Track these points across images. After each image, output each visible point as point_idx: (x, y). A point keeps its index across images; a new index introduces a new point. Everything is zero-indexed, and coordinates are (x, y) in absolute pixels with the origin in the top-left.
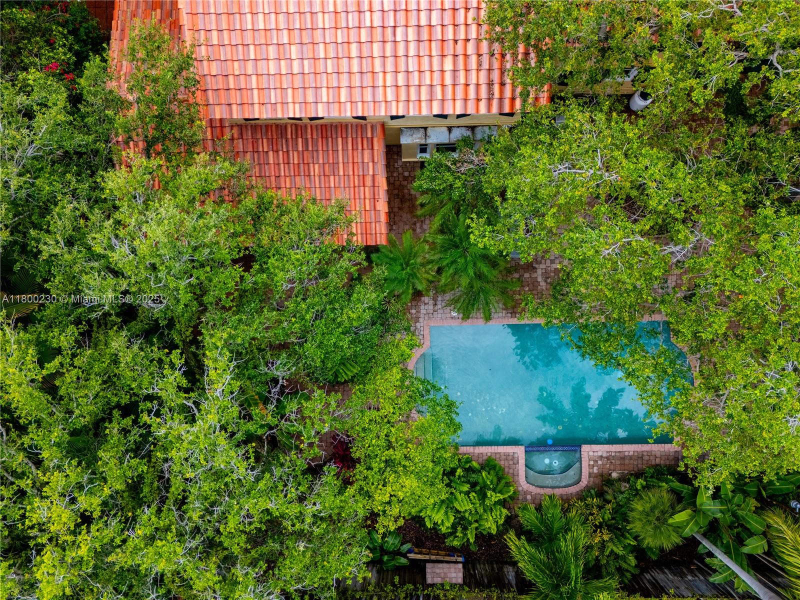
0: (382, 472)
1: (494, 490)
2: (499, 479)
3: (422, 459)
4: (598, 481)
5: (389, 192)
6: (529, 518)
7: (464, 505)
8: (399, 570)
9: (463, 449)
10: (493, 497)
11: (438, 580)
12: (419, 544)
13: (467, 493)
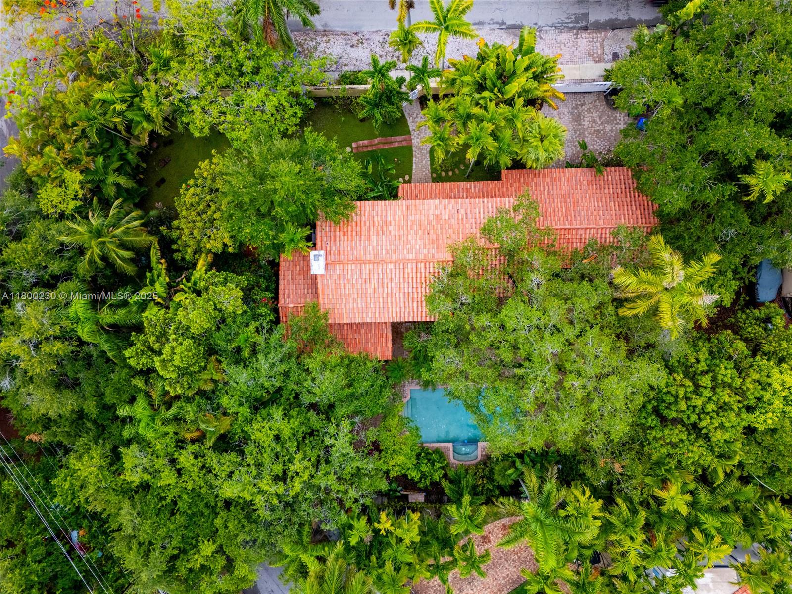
0: (391, 454)
1: (438, 462)
2: (440, 458)
3: (407, 449)
4: (485, 458)
5: (392, 330)
6: (451, 474)
7: (424, 468)
8: (398, 497)
9: (425, 445)
10: (438, 465)
11: (414, 501)
12: (405, 488)
13: (426, 464)
